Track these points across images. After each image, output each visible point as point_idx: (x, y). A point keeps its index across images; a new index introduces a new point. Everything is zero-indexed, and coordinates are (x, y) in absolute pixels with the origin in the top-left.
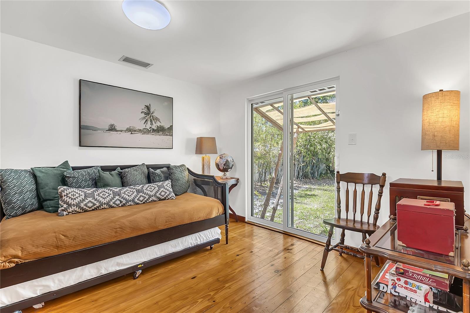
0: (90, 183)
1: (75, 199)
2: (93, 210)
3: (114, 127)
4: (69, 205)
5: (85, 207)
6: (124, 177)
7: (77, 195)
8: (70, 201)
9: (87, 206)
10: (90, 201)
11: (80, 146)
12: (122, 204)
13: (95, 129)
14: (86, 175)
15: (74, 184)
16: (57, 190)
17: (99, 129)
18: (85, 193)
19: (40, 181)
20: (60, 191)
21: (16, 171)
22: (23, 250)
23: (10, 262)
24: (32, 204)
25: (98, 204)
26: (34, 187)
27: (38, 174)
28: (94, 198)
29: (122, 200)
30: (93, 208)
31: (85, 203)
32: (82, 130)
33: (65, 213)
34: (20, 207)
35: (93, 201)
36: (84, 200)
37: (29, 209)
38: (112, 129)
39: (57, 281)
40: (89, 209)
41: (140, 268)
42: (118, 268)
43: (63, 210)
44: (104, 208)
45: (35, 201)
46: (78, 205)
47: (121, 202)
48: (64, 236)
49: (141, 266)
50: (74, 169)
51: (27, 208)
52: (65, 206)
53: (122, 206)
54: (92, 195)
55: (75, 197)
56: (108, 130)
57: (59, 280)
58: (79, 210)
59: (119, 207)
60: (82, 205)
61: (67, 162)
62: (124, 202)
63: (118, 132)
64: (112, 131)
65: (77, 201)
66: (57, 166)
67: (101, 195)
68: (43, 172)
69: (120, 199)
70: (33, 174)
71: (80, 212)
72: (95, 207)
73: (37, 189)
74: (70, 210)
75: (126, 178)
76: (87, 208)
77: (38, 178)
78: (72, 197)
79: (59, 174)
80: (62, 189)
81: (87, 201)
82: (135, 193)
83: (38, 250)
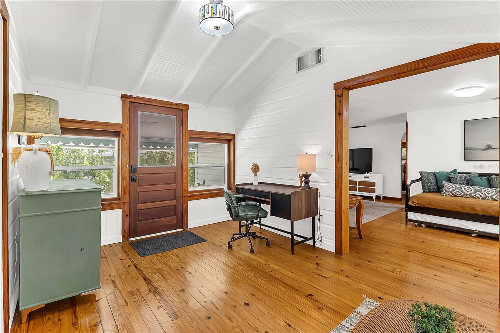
0: (465, 182)
1: (449, 189)
2: (460, 197)
3: (491, 146)
4: (447, 191)
5: (455, 194)
6: (491, 181)
7: (451, 187)
8: (447, 189)
9: (456, 194)
10: (458, 191)
11: (465, 160)
12: (482, 197)
13: (475, 149)
14: (463, 177)
15: (454, 182)
16: (442, 183)
17: (478, 149)
18: (456, 187)
19: (437, 178)
20: (443, 183)
21: (428, 173)
22: (417, 201)
23: (413, 204)
24: (434, 189)
25: (463, 194)
26: (435, 181)
27: (437, 175)
28: (461, 190)
29: (481, 195)
30: (460, 195)
31: (455, 191)
32: (465, 151)
33: (444, 195)
34: (428, 189)
35: (460, 191)
36: (454, 190)
37: (432, 190)
38: (489, 148)
39: (430, 219)
40: (458, 196)
41: (475, 233)
42: (460, 227)
43: (444, 193)
44: (468, 197)
45: (436, 187)
46: (451, 192)
47: (481, 196)
48: (433, 201)
49: (476, 231)
50: (459, 173)
51: (431, 190)
52: (444, 191)
53: (482, 199)
54: (460, 189)
55: (450, 188)
56: (485, 149)
57: (431, 219)
58: (452, 195)
59: (480, 199)
60: (453, 192)
61: (456, 169)
62: (483, 196)
63: (494, 150)
64: (488, 149)
65: (451, 190)
66: (450, 171)
67: (466, 189)
68: (439, 174)
69: (480, 194)
70: (435, 174)
71: (453, 196)
72: (461, 195)
73: (437, 182)
74: (447, 194)
75: (492, 182)
76: (456, 195)
77: (437, 177)
78: (448, 187)
79: (447, 175)
80: (444, 183)
81: (456, 191)
82: (495, 193)
83: (423, 203)
